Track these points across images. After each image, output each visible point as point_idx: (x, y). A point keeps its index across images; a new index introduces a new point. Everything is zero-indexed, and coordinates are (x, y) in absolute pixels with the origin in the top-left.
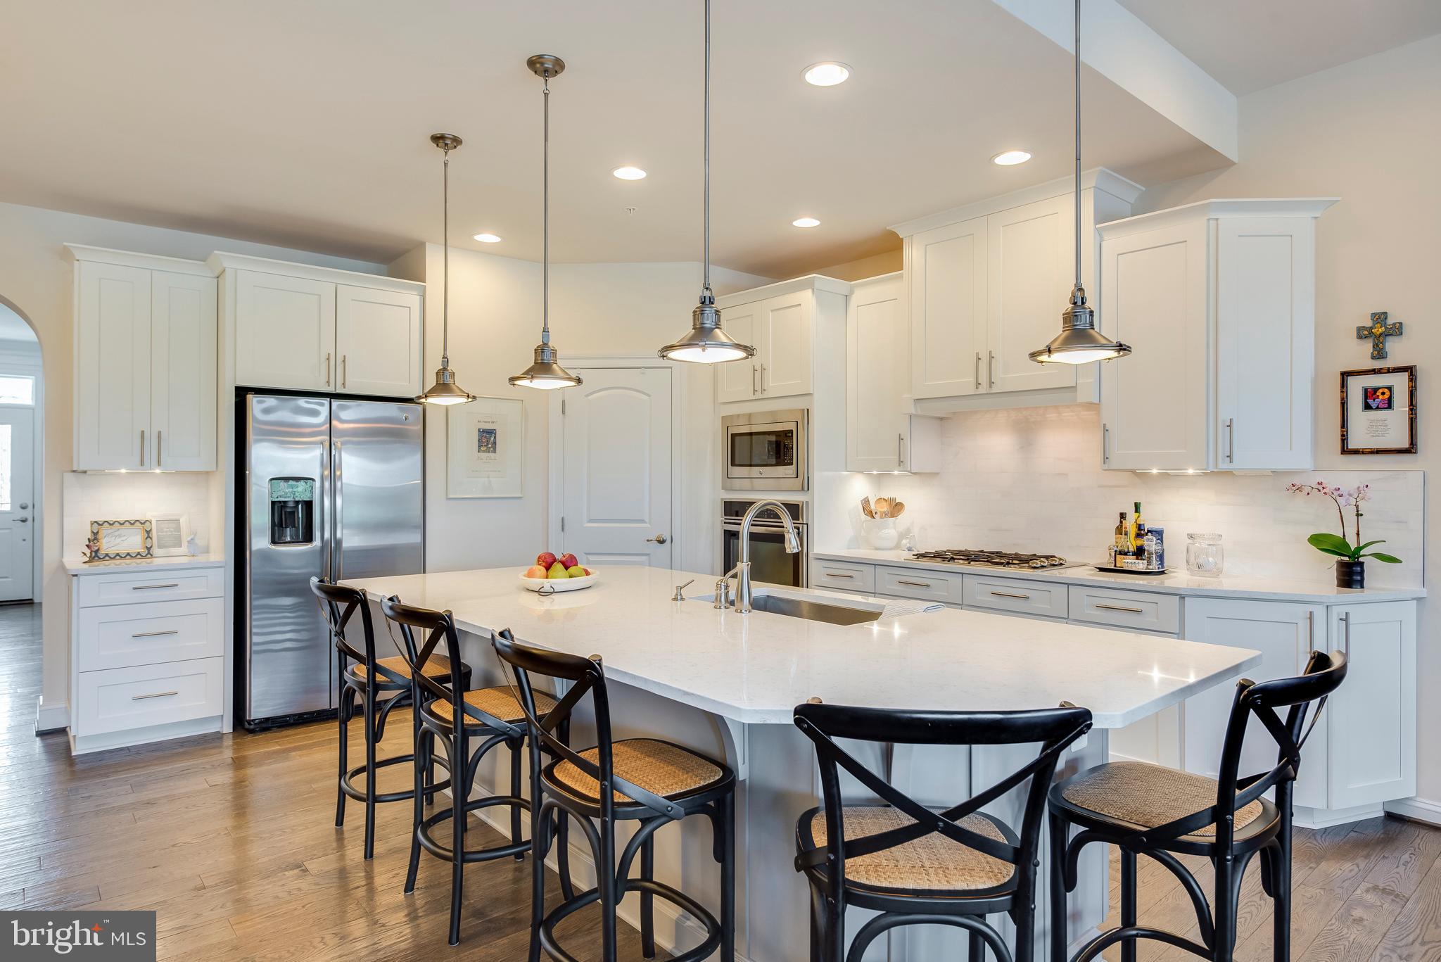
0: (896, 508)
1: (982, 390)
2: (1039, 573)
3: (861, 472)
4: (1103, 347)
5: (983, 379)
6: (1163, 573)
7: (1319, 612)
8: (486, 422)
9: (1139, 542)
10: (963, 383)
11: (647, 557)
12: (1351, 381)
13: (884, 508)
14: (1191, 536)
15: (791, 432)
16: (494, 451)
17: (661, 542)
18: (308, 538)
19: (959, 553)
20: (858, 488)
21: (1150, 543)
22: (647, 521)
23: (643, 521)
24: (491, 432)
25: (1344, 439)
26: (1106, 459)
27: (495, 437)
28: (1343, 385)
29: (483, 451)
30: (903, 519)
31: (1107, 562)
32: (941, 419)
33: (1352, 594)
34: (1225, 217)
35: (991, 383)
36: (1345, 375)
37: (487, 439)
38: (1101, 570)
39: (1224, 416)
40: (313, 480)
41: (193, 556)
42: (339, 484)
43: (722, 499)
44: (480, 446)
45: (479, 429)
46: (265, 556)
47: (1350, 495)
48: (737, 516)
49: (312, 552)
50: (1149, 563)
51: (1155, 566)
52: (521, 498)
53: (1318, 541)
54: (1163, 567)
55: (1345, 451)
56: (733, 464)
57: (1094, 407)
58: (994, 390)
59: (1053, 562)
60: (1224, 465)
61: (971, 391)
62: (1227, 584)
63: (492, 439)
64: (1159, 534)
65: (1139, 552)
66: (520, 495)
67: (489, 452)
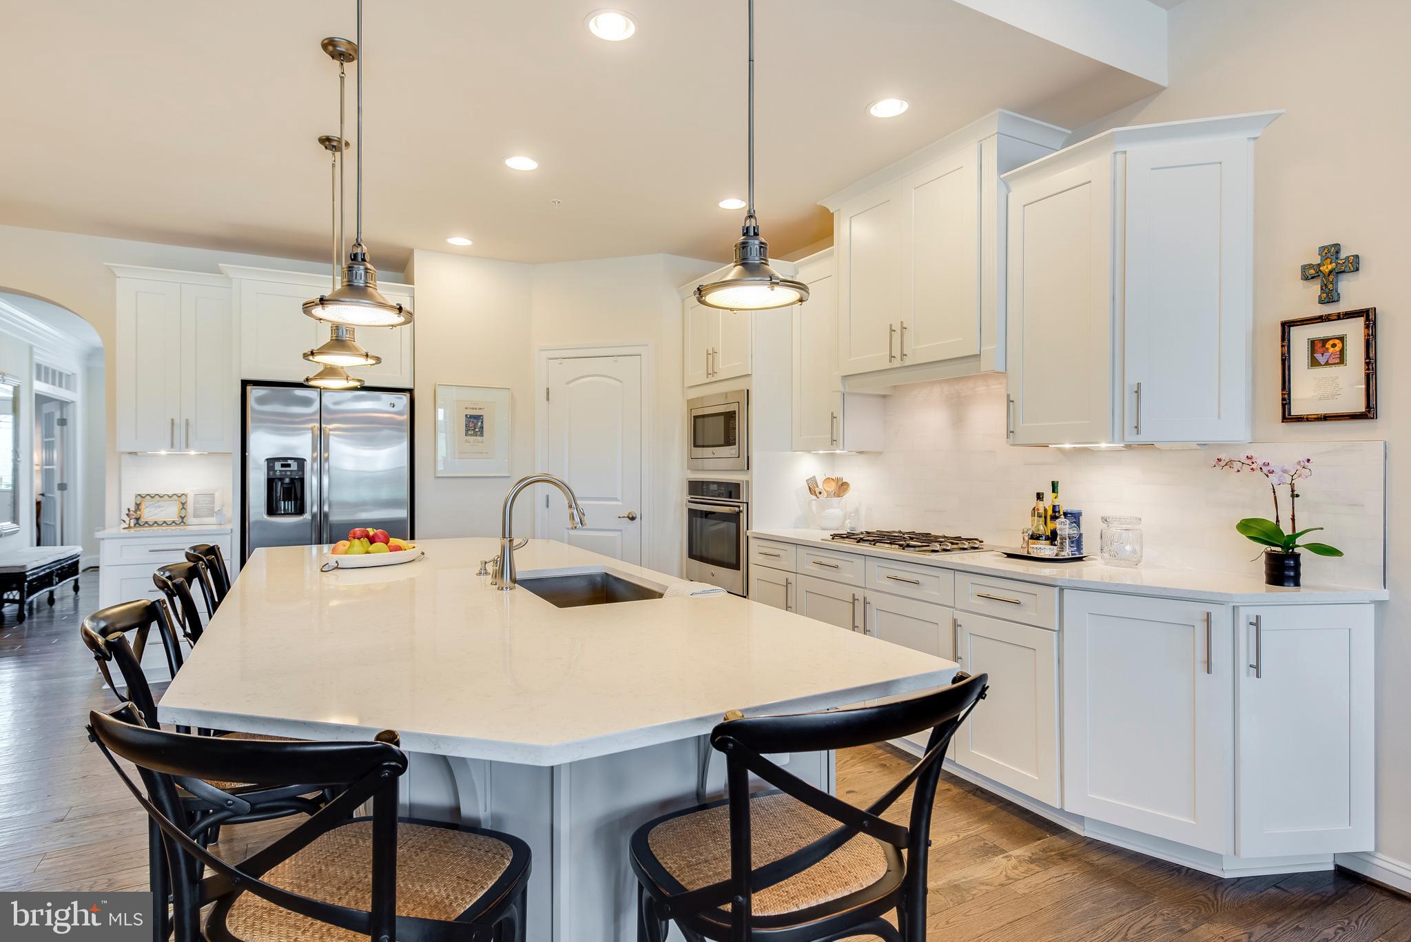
0: (842, 487)
1: (897, 363)
3: (809, 451)
5: (896, 353)
6: (1080, 559)
8: (473, 409)
9: (1051, 526)
10: (877, 358)
11: (620, 533)
12: (1295, 331)
13: (832, 487)
14: (1105, 520)
15: (734, 412)
16: (482, 435)
17: (633, 519)
18: (300, 510)
20: (808, 467)
21: (1064, 527)
22: (619, 498)
23: (616, 499)
24: (478, 418)
25: (1286, 403)
26: (1010, 432)
27: (482, 422)
28: (1285, 337)
29: (471, 435)
30: (849, 496)
31: (1017, 546)
32: (884, 396)
33: (1285, 593)
34: (1136, 150)
35: (903, 355)
36: (1287, 326)
37: (474, 424)
38: (1010, 556)
39: (1131, 381)
40: (304, 460)
42: (326, 466)
43: (687, 479)
44: (467, 430)
45: (466, 415)
46: (261, 524)
47: (1285, 471)
50: (1062, 549)
51: (1067, 553)
52: (509, 477)
53: (1246, 526)
54: (1080, 553)
55: (1287, 417)
56: (695, 446)
57: (1003, 374)
58: (907, 362)
59: (973, 545)
60: (1132, 438)
61: (887, 365)
62: (1147, 577)
63: (480, 424)
64: (1075, 517)
65: (1052, 537)
66: (508, 475)
67: (476, 435)
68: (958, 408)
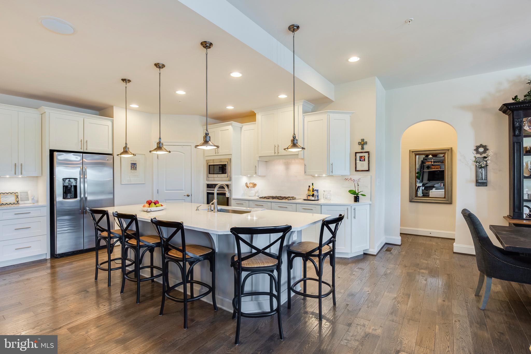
0: (255, 185)
1: (276, 154)
2: (290, 201)
3: (245, 176)
4: (299, 148)
5: (276, 152)
6: (318, 200)
7: (349, 208)
8: (133, 161)
9: (313, 193)
10: (271, 153)
11: (184, 200)
12: (357, 154)
13: (252, 185)
14: (324, 191)
15: (226, 164)
16: (136, 170)
17: (188, 196)
18: (75, 196)
19: (271, 197)
20: (244, 180)
21: (315, 193)
22: (184, 190)
23: (183, 190)
24: (135, 164)
25: (356, 168)
26: (305, 172)
27: (136, 166)
28: (356, 155)
29: (133, 170)
30: (256, 188)
31: (306, 198)
32: (266, 161)
33: (357, 203)
35: (278, 153)
36: (356, 153)
37: (134, 166)
38: (304, 200)
39: (331, 162)
40: (77, 179)
41: (34, 203)
42: (86, 180)
43: (206, 183)
44: (131, 168)
45: (131, 163)
46: (61, 203)
47: (357, 181)
48: (210, 188)
49: (77, 201)
50: (315, 198)
51: (316, 199)
52: (144, 184)
53: (350, 191)
54: (318, 199)
55: (356, 171)
56: (209, 173)
57: (303, 159)
58: (279, 154)
59: (293, 198)
60: (331, 174)
61: (274, 155)
62: (332, 202)
63: (135, 166)
64: (317, 191)
65: (313, 195)
66: (144, 183)
67: (134, 170)
68: (287, 165)
